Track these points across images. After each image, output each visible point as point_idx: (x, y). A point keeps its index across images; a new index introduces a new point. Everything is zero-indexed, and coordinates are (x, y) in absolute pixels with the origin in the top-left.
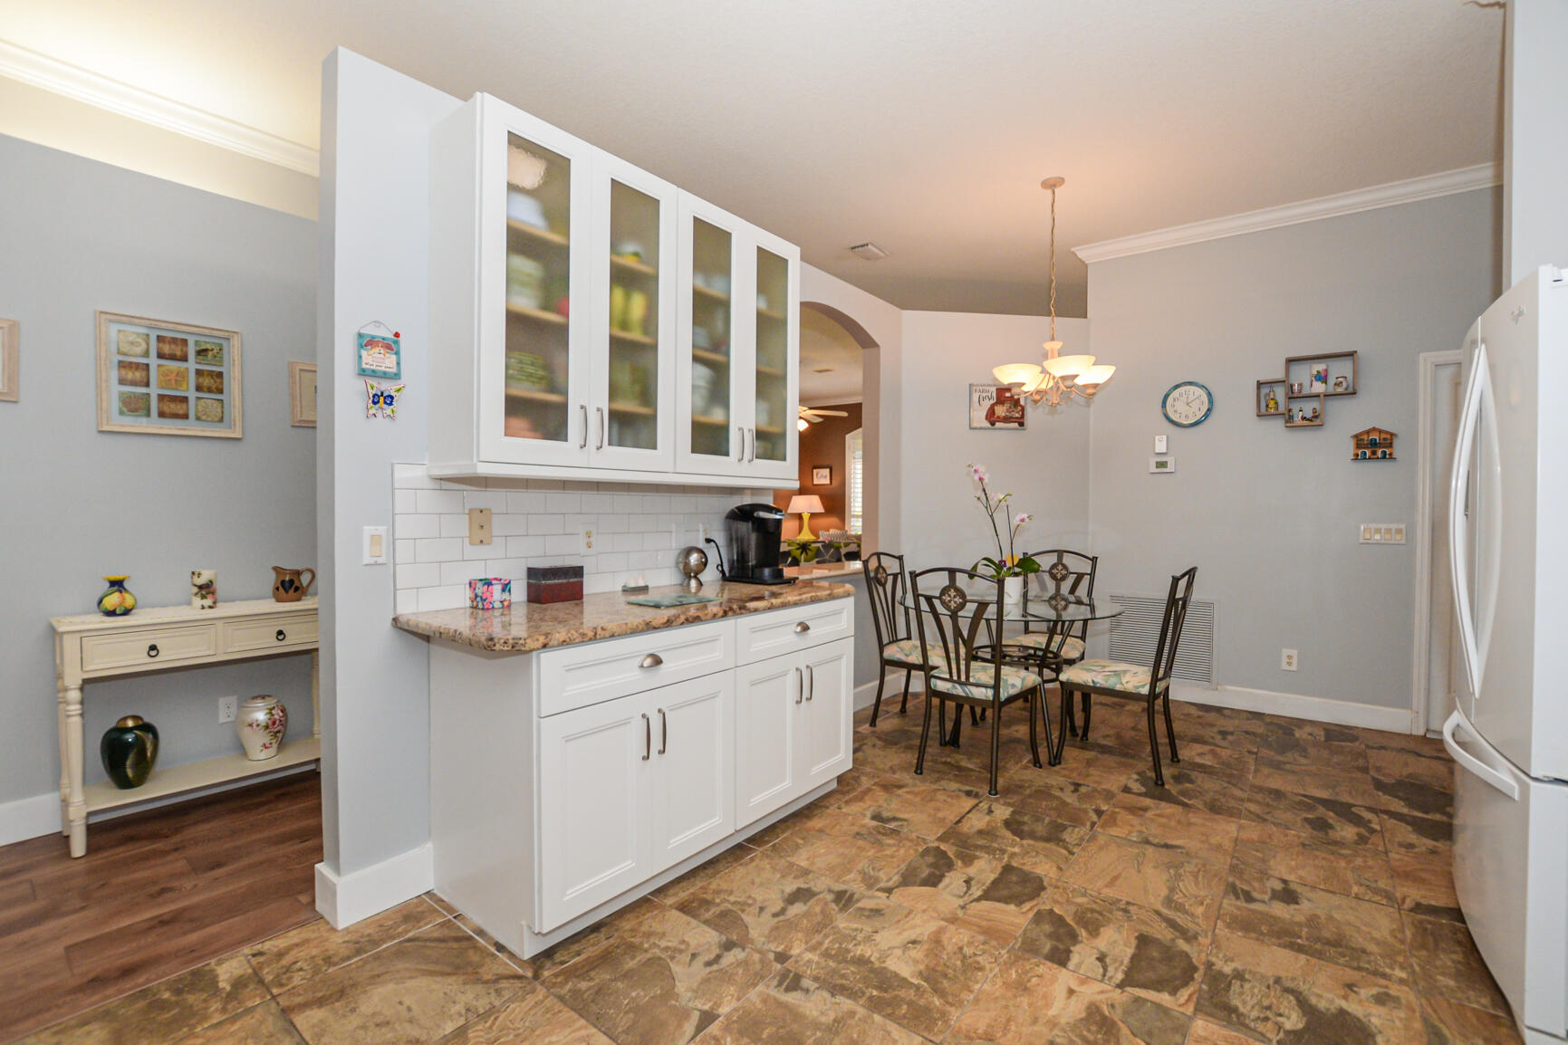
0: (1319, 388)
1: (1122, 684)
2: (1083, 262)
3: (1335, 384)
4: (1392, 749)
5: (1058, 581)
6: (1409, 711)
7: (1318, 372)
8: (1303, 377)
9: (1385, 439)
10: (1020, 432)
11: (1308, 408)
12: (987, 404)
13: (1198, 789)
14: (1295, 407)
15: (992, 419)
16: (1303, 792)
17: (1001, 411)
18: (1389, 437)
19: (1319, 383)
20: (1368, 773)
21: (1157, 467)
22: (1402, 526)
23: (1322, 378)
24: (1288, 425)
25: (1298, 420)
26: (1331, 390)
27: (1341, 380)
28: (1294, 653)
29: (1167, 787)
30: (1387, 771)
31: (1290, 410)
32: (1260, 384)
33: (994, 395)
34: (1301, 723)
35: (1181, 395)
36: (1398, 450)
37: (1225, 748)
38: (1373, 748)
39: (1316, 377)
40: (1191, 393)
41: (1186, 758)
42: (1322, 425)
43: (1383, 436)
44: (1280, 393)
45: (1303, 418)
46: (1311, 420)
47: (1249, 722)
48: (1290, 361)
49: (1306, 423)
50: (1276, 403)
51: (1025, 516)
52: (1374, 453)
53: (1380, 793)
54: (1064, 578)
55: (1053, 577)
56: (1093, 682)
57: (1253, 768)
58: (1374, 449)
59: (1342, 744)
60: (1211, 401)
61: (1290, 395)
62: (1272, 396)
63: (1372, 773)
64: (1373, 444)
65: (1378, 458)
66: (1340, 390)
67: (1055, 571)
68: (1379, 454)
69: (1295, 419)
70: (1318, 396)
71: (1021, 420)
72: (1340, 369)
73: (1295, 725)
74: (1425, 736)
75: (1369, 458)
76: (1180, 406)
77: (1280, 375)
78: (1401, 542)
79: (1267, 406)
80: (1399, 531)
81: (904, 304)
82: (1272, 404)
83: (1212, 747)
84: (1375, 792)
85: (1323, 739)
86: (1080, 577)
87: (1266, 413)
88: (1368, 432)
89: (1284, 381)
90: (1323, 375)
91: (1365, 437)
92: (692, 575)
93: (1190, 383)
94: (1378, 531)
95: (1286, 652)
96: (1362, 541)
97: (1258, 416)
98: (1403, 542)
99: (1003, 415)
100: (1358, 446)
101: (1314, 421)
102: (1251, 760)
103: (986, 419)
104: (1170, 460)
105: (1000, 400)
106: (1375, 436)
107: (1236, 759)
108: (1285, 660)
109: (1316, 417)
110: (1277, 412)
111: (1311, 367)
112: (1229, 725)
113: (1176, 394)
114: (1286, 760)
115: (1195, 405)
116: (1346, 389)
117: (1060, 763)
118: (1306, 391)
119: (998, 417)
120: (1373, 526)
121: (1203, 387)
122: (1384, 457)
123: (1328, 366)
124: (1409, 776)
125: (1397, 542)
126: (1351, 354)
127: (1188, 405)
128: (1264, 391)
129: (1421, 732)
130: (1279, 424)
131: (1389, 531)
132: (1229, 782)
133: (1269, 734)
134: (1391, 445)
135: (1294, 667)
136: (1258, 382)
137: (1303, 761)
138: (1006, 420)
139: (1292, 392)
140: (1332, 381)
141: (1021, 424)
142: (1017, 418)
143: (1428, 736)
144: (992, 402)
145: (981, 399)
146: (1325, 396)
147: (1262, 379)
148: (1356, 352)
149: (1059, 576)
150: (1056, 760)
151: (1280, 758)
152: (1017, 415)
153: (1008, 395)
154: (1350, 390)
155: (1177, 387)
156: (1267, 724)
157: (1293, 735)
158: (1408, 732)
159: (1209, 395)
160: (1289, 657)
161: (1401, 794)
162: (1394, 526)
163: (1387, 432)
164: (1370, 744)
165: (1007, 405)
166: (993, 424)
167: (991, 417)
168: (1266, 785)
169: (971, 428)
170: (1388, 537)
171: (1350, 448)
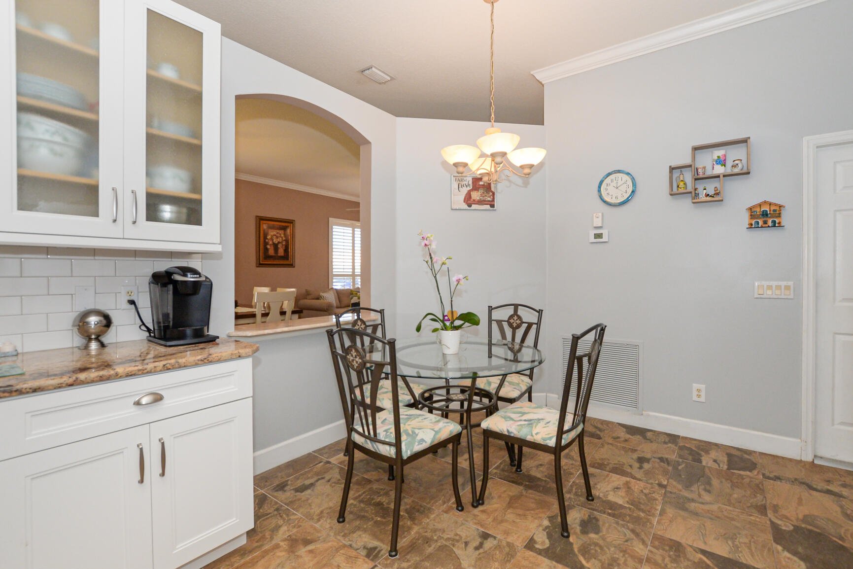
0: (719, 170)
1: (532, 435)
2: (541, 83)
3: (732, 166)
4: (788, 480)
5: (514, 329)
6: (799, 440)
7: (718, 157)
8: (707, 162)
9: (775, 211)
10: (492, 212)
11: (711, 187)
12: (465, 190)
13: (601, 542)
14: (700, 186)
15: (469, 202)
16: (703, 547)
17: (476, 195)
18: (777, 208)
19: (719, 166)
20: (766, 515)
21: (595, 238)
22: (791, 283)
23: (722, 162)
24: (694, 201)
25: (702, 197)
26: (729, 170)
27: (737, 162)
28: (702, 387)
29: (571, 539)
30: (784, 512)
31: (696, 189)
32: (672, 169)
33: (471, 182)
34: (707, 446)
35: (612, 181)
36: (785, 219)
37: (640, 480)
38: (769, 478)
39: (716, 161)
40: (620, 179)
41: (601, 495)
42: (722, 200)
43: (773, 208)
44: (688, 177)
45: (707, 195)
46: (713, 197)
47: (666, 446)
48: (696, 149)
49: (709, 199)
50: (685, 184)
51: (461, 276)
52: (765, 222)
53: (780, 548)
54: (519, 326)
55: (510, 325)
56: (508, 431)
57: (659, 508)
58: (765, 219)
59: (742, 473)
60: (634, 184)
61: (697, 177)
62: (682, 179)
63: (770, 514)
64: (765, 214)
65: (769, 227)
66: (736, 170)
67: (512, 321)
68: (770, 223)
69: (700, 196)
70: (718, 177)
71: (492, 203)
72: (735, 154)
73: (702, 450)
74: (813, 462)
75: (762, 227)
76: (611, 189)
77: (688, 161)
78: (789, 297)
79: (678, 186)
80: (787, 288)
81: (398, 113)
82: (682, 184)
83: (628, 479)
84: (775, 545)
85: (726, 467)
86: (530, 325)
87: (677, 192)
88: (760, 205)
89: (690, 166)
90: (722, 159)
91: (758, 210)
92: (93, 337)
93: (619, 171)
94: (769, 287)
95: (696, 386)
96: (756, 296)
97: (671, 195)
98: (792, 297)
99: (478, 198)
100: (752, 216)
101: (716, 198)
102: (658, 496)
103: (464, 202)
104: (604, 232)
105: (475, 187)
106: (766, 208)
107: (646, 495)
108: (695, 393)
109: (717, 194)
110: (685, 191)
111: (712, 153)
112: (647, 449)
113: (608, 180)
114: (690, 496)
115: (623, 188)
116: (742, 169)
117: (483, 504)
118: (709, 173)
119: (474, 200)
120: (765, 283)
121: (628, 174)
122: (774, 226)
123: (726, 152)
124: (806, 519)
125: (786, 297)
126: (745, 141)
127: (616, 190)
128: (676, 174)
129: (809, 458)
130: (687, 202)
131: (778, 287)
132: (633, 531)
133: (681, 460)
134: (779, 216)
135: (703, 399)
136: (670, 166)
137: (707, 497)
138: (480, 202)
139: (698, 174)
140: (729, 163)
141: (492, 206)
142: (489, 201)
143: (817, 462)
144: (469, 188)
145: (460, 186)
146: (724, 176)
147: (674, 165)
148: (749, 138)
149: (515, 325)
150: (478, 501)
151: (686, 493)
152: (489, 199)
153: (481, 183)
154: (745, 170)
155: (609, 174)
156: (681, 448)
157: (700, 462)
158: (798, 458)
159: (633, 179)
160: (699, 391)
161: (800, 549)
162: (783, 284)
163: (776, 205)
164: (767, 474)
165: (481, 191)
166: (470, 206)
167: (468, 201)
168: (668, 536)
169: (452, 209)
170: (778, 292)
171: (745, 219)
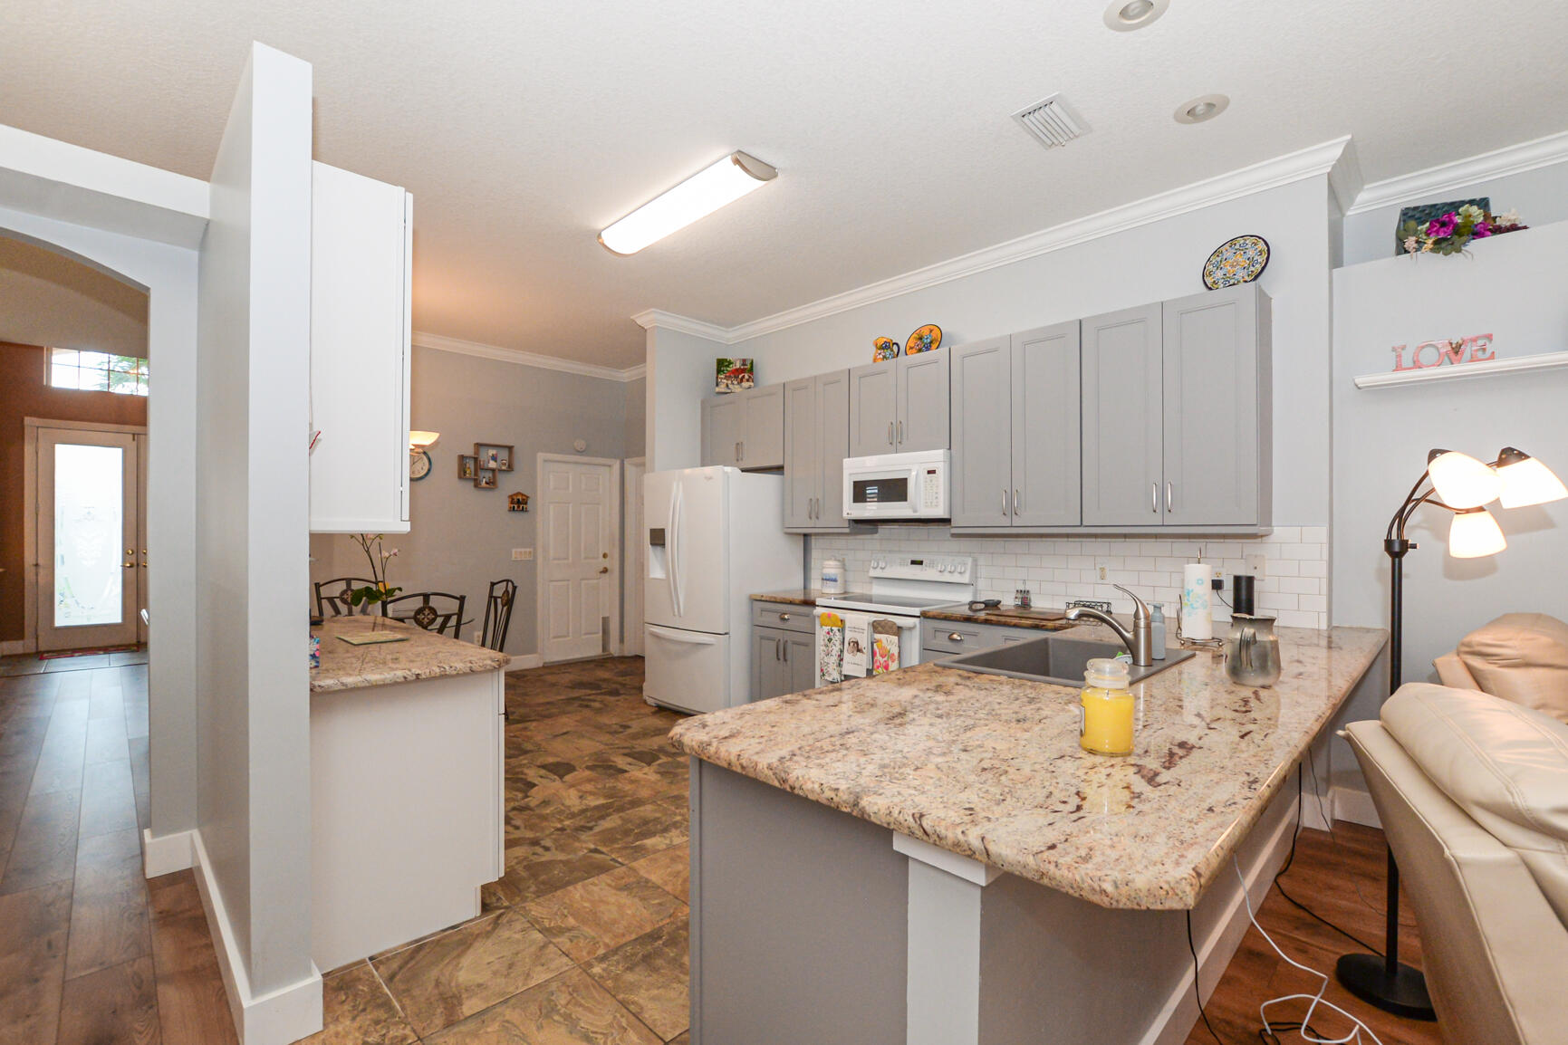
3: (501, 464)
6: (538, 654)
7: (493, 455)
8: (484, 456)
11: (487, 476)
14: (481, 474)
18: (526, 498)
19: (493, 462)
24: (475, 485)
25: (481, 483)
26: (499, 467)
27: (504, 461)
31: (477, 476)
32: (462, 458)
36: (529, 506)
39: (491, 458)
42: (494, 488)
43: (523, 498)
44: (471, 465)
45: (484, 483)
46: (488, 484)
48: (477, 445)
49: (486, 486)
50: (469, 471)
51: (396, 550)
52: (519, 507)
58: (518, 505)
60: (430, 464)
61: (477, 467)
62: (467, 466)
64: (518, 502)
65: (520, 511)
66: (504, 467)
68: (521, 508)
69: (479, 483)
70: (492, 470)
72: (504, 455)
75: (516, 510)
77: (472, 453)
78: (530, 559)
79: (464, 472)
82: (467, 471)
87: (463, 476)
88: (516, 495)
89: (474, 458)
90: (495, 457)
91: (514, 497)
94: (521, 553)
97: (459, 478)
100: (511, 502)
101: (490, 485)
106: (519, 497)
109: (491, 483)
110: (469, 477)
111: (489, 451)
115: (420, 465)
116: (507, 467)
118: (486, 466)
120: (517, 550)
122: (523, 511)
123: (498, 452)
125: (528, 560)
126: (509, 447)
128: (463, 462)
130: (470, 484)
131: (525, 553)
134: (526, 503)
139: (479, 465)
140: (500, 461)
146: (496, 470)
147: (464, 455)
148: (511, 445)
154: (509, 468)
158: (537, 667)
159: (429, 459)
170: (524, 556)
171: (506, 504)
